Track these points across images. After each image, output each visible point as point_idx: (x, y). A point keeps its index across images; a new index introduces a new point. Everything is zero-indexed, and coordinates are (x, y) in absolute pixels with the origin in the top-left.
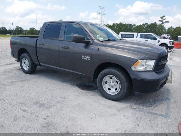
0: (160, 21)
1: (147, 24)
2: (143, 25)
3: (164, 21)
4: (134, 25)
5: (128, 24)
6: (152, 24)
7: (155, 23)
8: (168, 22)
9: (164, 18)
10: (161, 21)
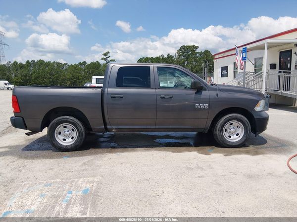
0: (102, 59)
1: (85, 62)
2: (80, 64)
3: (109, 59)
4: (66, 64)
5: (54, 62)
6: (93, 64)
7: (97, 61)
8: (114, 60)
9: (109, 55)
10: (105, 59)
